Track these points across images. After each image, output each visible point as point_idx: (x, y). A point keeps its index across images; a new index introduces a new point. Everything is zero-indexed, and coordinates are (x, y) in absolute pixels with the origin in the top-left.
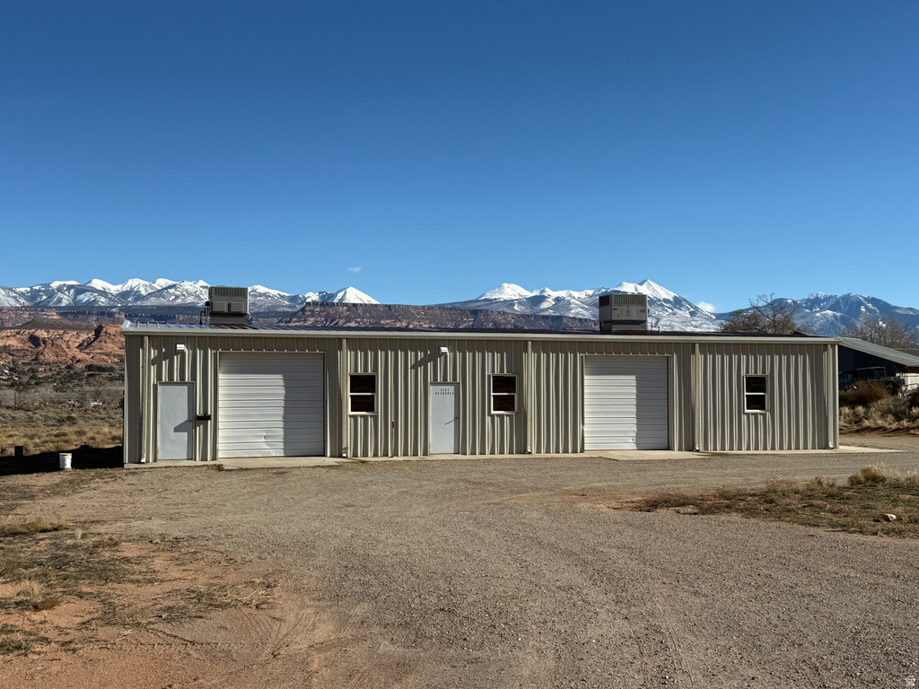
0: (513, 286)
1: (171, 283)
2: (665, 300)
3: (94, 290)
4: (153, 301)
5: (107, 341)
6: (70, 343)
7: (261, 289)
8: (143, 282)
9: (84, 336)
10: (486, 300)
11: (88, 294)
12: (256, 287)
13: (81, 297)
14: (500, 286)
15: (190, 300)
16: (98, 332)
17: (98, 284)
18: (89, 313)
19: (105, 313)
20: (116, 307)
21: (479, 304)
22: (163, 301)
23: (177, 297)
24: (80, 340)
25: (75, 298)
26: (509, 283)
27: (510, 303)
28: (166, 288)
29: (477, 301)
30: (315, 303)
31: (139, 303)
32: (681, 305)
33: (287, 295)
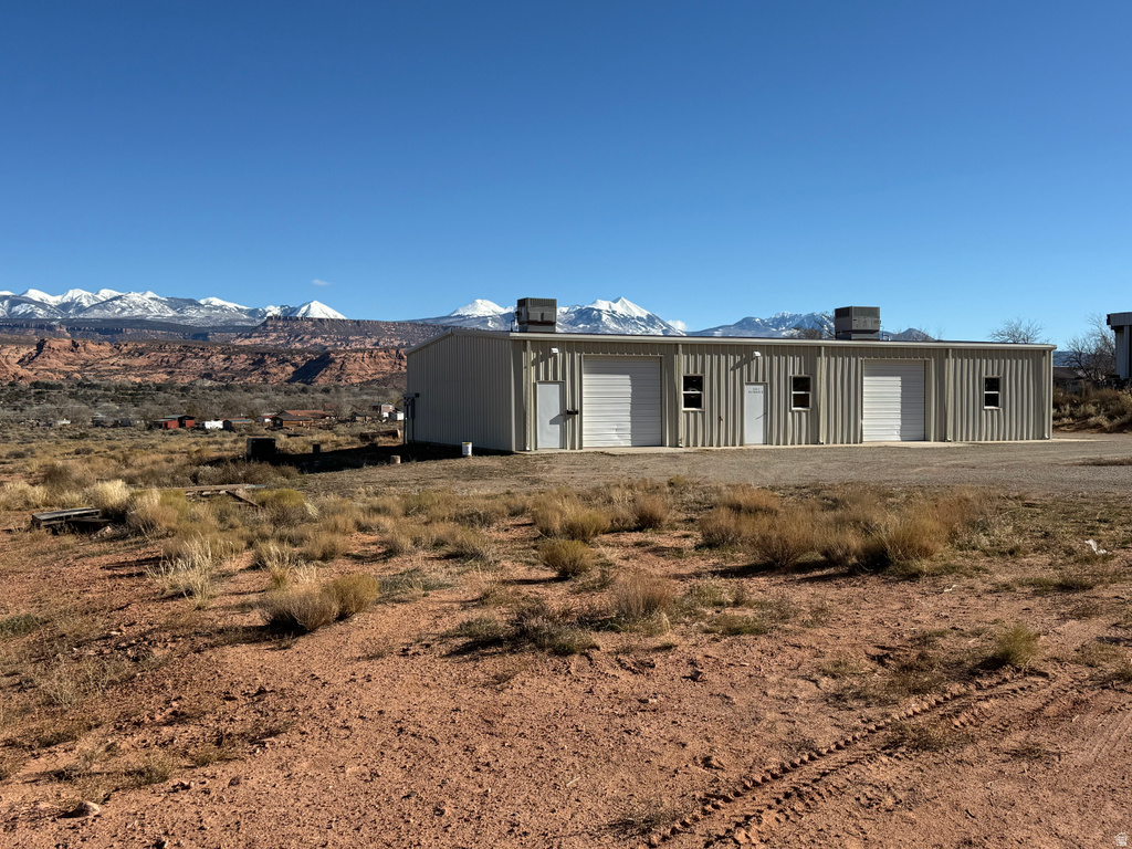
0: (486, 302)
1: (116, 294)
2: (638, 318)
3: (31, 301)
4: (97, 314)
5: (51, 356)
6: (9, 358)
7: (216, 302)
8: (85, 293)
9: (24, 351)
10: (459, 316)
11: (24, 305)
12: (211, 299)
13: (16, 308)
14: (473, 302)
15: (138, 312)
16: (40, 346)
17: (35, 294)
18: (27, 326)
19: (43, 326)
20: (56, 320)
21: (451, 320)
22: (108, 314)
23: (123, 309)
24: (20, 355)
25: (10, 310)
26: (483, 299)
27: (484, 320)
28: (112, 300)
29: (449, 317)
30: (277, 318)
31: (81, 316)
32: (654, 323)
33: (245, 308)
